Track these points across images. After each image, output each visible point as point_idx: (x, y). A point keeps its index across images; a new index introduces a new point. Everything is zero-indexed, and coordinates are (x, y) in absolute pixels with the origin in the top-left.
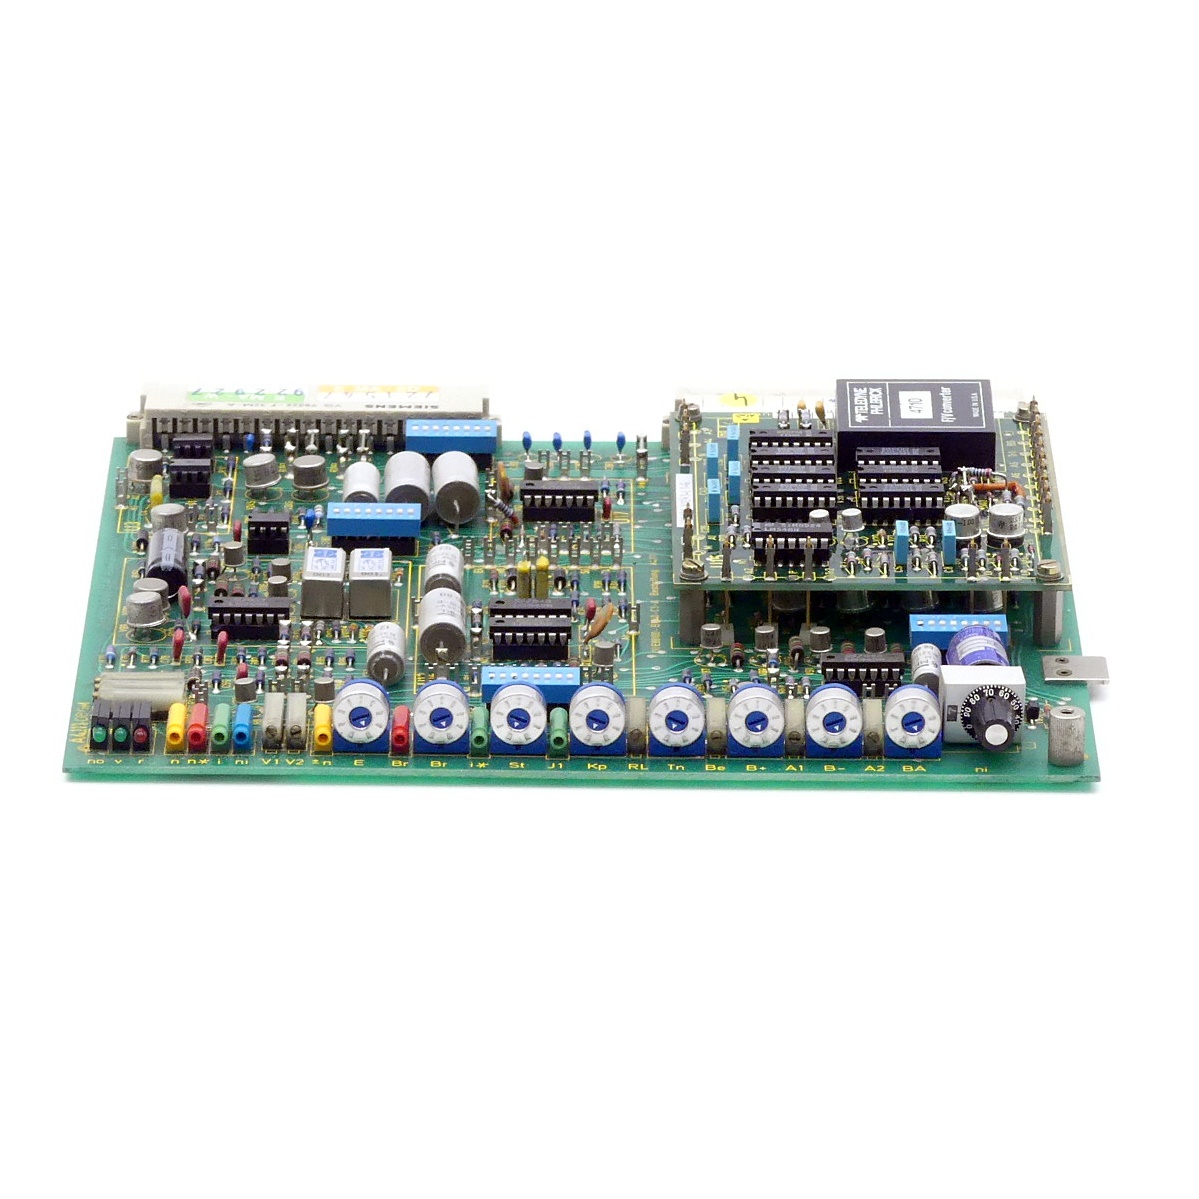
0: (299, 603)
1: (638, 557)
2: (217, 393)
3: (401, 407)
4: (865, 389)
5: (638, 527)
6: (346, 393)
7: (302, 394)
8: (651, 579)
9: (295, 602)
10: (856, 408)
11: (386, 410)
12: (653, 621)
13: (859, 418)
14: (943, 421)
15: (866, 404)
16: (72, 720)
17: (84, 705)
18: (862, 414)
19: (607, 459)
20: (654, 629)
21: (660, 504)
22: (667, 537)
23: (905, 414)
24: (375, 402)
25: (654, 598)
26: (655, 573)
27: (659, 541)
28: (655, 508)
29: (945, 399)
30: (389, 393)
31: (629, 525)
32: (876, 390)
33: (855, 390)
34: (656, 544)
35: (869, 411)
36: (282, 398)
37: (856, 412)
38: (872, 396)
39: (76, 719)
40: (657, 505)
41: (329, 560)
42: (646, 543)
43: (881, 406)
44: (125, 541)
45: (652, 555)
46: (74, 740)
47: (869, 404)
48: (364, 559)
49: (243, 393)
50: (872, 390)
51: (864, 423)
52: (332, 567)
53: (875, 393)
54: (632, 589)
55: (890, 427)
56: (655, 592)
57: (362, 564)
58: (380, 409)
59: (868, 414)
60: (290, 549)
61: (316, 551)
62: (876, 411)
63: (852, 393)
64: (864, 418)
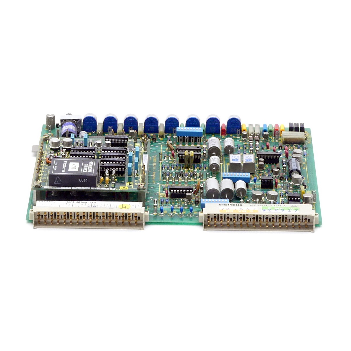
0: (255, 170)
1: (158, 183)
2: (290, 210)
3: (231, 205)
4: (88, 172)
5: (158, 192)
6: (249, 210)
7: (263, 209)
8: (155, 177)
9: (257, 170)
10: (92, 166)
11: (235, 204)
12: (155, 165)
13: (92, 163)
14: (67, 162)
15: (89, 167)
16: (311, 139)
17: (309, 143)
18: (90, 164)
19: (166, 214)
20: (155, 162)
21: (150, 200)
22: (149, 189)
23: (77, 164)
24: (239, 207)
25: (154, 171)
26: (154, 178)
27: (151, 188)
28: (152, 198)
29: (64, 168)
30: (235, 210)
31: (160, 193)
32: (85, 172)
33: (91, 172)
34: (152, 187)
35: (88, 165)
36: (269, 208)
37: (92, 165)
38: (86, 170)
39: (310, 139)
40: (151, 199)
41: (247, 159)
42: (156, 187)
43: (84, 167)
44: (310, 188)
45: (154, 184)
46: (309, 134)
47: (88, 167)
48: (238, 159)
49: (282, 210)
50: (86, 172)
51: (91, 161)
52: (246, 157)
53: (85, 171)
54: (160, 174)
55: (83, 159)
56: (154, 173)
57: (238, 157)
58: (238, 204)
59: (89, 164)
60: (261, 186)
61: (252, 161)
62: (86, 165)
63: (92, 171)
64: (90, 163)
